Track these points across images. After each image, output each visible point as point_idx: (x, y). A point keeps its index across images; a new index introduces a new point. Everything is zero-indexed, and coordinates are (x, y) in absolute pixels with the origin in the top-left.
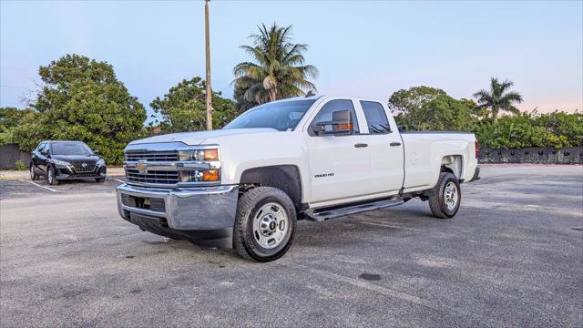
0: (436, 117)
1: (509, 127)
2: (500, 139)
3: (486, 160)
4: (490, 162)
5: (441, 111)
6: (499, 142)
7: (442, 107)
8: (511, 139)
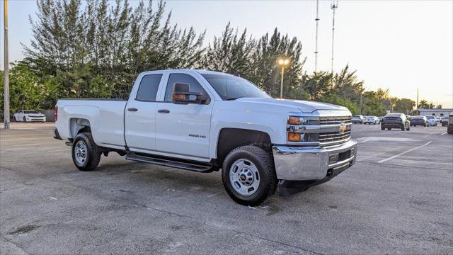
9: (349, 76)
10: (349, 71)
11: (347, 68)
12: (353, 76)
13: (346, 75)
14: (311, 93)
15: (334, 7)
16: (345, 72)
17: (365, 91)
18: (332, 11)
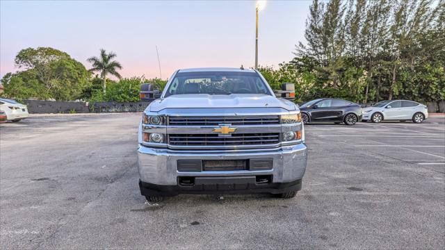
0: (65, 75)
1: (128, 87)
2: (123, 95)
3: (114, 110)
4: (117, 112)
5: (69, 70)
6: (123, 97)
7: (70, 67)
8: (130, 95)
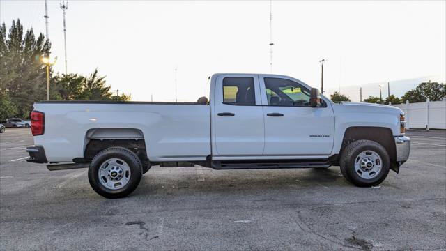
9: (99, 81)
10: (99, 76)
11: (96, 72)
12: (103, 80)
13: (96, 80)
14: (62, 96)
15: (64, 7)
16: (94, 76)
17: (113, 95)
18: (62, 10)
